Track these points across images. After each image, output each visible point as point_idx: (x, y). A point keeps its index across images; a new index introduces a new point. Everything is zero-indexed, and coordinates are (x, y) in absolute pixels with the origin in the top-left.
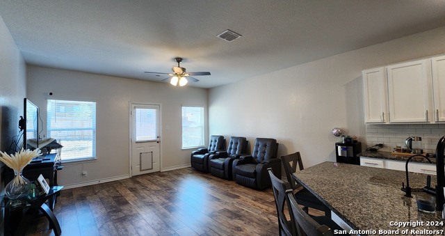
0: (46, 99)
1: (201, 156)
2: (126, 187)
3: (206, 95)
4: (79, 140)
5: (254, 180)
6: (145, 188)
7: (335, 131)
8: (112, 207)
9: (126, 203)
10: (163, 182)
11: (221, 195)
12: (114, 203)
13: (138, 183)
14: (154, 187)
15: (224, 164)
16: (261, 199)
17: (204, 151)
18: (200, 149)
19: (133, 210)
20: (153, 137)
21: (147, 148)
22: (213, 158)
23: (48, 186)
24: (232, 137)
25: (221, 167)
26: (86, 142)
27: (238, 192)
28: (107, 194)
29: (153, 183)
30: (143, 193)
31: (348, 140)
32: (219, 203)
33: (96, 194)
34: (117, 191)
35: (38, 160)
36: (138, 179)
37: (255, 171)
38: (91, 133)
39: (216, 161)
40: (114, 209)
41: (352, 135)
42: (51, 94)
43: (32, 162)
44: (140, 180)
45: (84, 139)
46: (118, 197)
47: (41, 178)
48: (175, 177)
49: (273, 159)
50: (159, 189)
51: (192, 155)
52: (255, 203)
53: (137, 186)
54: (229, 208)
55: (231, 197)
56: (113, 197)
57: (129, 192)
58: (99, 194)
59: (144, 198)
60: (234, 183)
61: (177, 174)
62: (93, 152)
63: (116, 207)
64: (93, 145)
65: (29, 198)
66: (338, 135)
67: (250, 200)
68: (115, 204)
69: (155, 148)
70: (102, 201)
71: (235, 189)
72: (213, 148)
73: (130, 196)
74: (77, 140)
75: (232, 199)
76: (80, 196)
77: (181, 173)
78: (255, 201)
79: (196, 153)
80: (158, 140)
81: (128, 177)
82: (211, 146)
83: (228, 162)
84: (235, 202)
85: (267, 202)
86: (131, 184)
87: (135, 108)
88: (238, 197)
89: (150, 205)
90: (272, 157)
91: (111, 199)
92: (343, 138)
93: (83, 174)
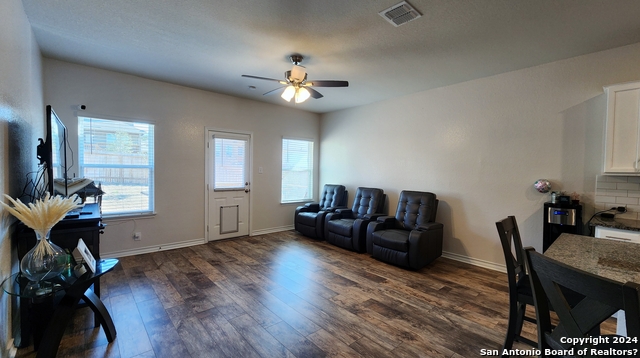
0: (76, 115)
1: (313, 215)
2: (203, 258)
3: (318, 123)
4: (117, 184)
5: (405, 254)
6: (233, 260)
7: (539, 185)
8: (189, 291)
9: (210, 285)
10: (258, 251)
11: (355, 275)
12: (191, 285)
13: (221, 252)
14: (248, 260)
15: (352, 229)
16: (421, 285)
17: (314, 208)
18: (308, 204)
19: (226, 297)
20: (240, 183)
21: (231, 200)
22: (333, 218)
23: (92, 258)
24: (361, 189)
25: (348, 233)
26: (127, 187)
27: (382, 272)
28: (175, 268)
29: (242, 252)
30: (233, 269)
31: (564, 199)
32: (358, 289)
33: (158, 268)
34: (191, 264)
35: (73, 214)
36: (217, 246)
37: (408, 241)
38: (146, 174)
39: (338, 223)
40: (194, 295)
41: (569, 191)
42: (83, 107)
43: (67, 217)
44: (222, 248)
45: (124, 184)
46: (195, 274)
47: (82, 246)
48: (275, 245)
49: (431, 225)
50: (256, 263)
51: (297, 212)
52: (416, 291)
53: (219, 257)
54: (377, 299)
55: (372, 279)
56: (187, 275)
57: (210, 266)
58: (163, 268)
59: (236, 277)
60: (368, 257)
61: (274, 240)
62: (151, 203)
63: (196, 292)
64: (151, 192)
65: (63, 278)
66: (544, 190)
67: (404, 286)
68: (194, 286)
69: (242, 200)
70: (171, 279)
71: (374, 266)
72: (328, 203)
73: (213, 273)
74: (113, 184)
75: (376, 284)
76: (134, 270)
77: (281, 239)
78: (412, 287)
79: (302, 210)
80: (247, 188)
81: (202, 242)
82: (324, 199)
83: (358, 226)
84: (382, 289)
85: (433, 290)
86: (209, 254)
87: (214, 137)
88: (383, 280)
89: (251, 289)
90: (430, 221)
91: (184, 278)
92: (554, 196)
93: (135, 237)
